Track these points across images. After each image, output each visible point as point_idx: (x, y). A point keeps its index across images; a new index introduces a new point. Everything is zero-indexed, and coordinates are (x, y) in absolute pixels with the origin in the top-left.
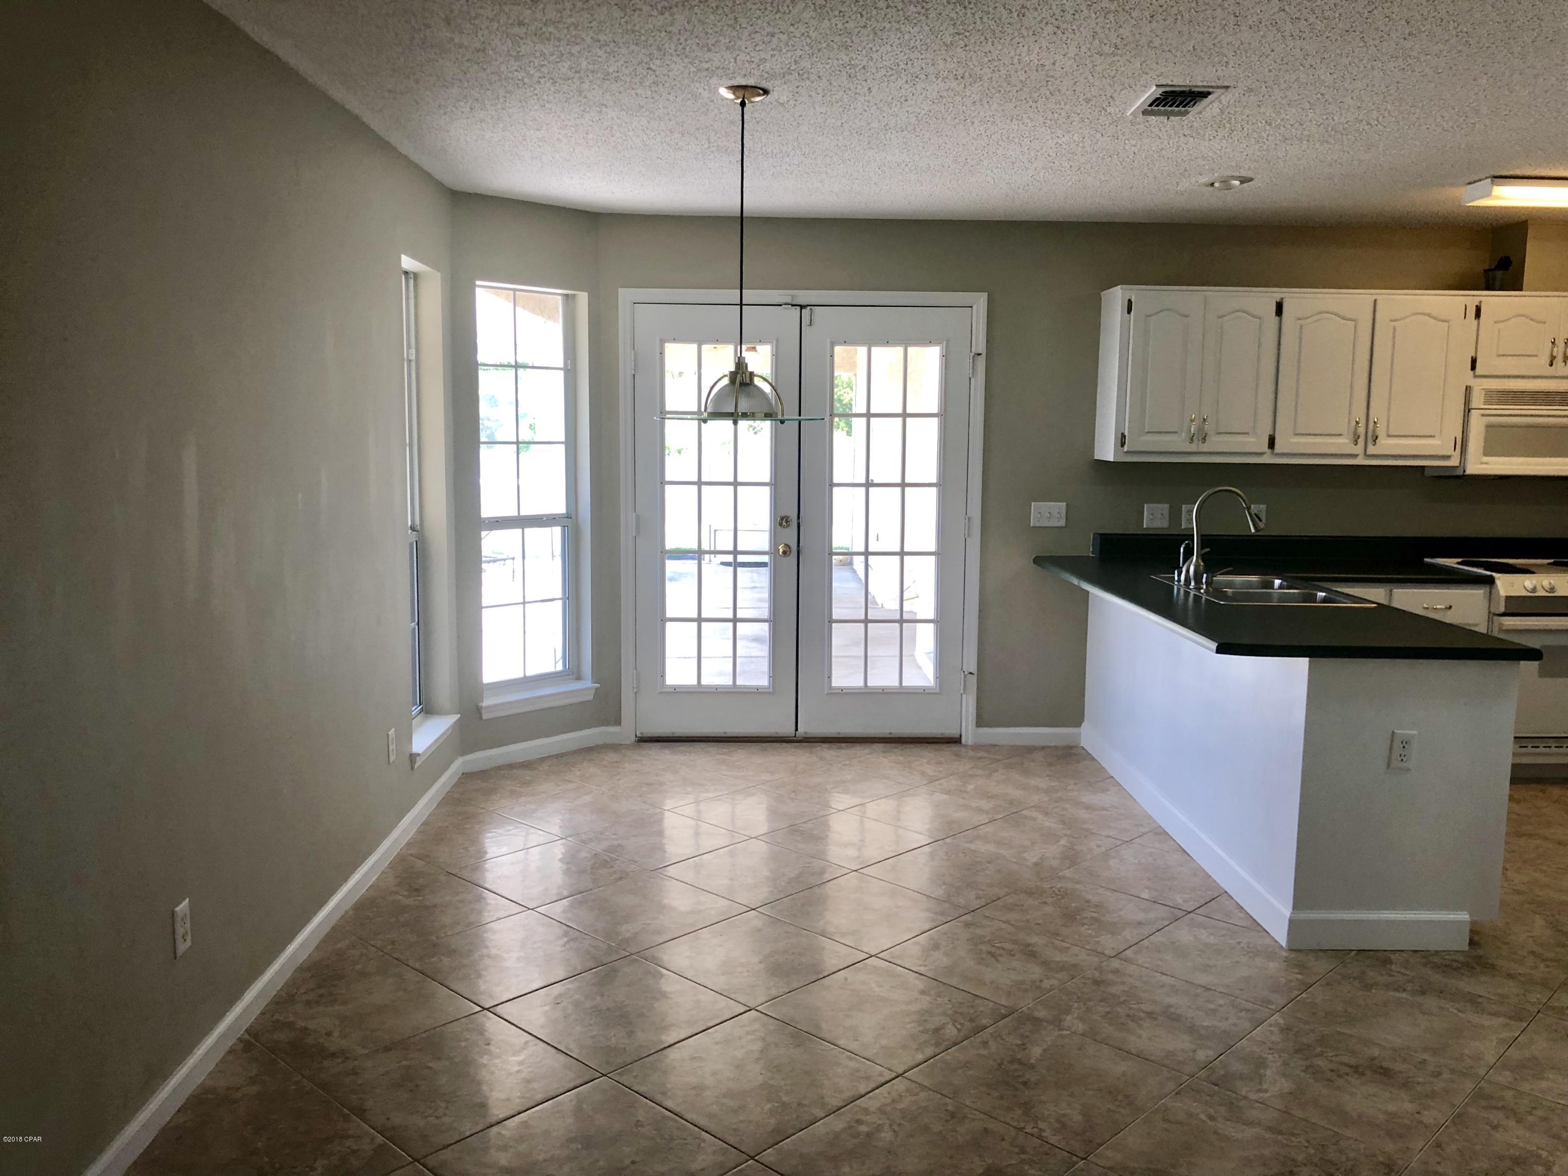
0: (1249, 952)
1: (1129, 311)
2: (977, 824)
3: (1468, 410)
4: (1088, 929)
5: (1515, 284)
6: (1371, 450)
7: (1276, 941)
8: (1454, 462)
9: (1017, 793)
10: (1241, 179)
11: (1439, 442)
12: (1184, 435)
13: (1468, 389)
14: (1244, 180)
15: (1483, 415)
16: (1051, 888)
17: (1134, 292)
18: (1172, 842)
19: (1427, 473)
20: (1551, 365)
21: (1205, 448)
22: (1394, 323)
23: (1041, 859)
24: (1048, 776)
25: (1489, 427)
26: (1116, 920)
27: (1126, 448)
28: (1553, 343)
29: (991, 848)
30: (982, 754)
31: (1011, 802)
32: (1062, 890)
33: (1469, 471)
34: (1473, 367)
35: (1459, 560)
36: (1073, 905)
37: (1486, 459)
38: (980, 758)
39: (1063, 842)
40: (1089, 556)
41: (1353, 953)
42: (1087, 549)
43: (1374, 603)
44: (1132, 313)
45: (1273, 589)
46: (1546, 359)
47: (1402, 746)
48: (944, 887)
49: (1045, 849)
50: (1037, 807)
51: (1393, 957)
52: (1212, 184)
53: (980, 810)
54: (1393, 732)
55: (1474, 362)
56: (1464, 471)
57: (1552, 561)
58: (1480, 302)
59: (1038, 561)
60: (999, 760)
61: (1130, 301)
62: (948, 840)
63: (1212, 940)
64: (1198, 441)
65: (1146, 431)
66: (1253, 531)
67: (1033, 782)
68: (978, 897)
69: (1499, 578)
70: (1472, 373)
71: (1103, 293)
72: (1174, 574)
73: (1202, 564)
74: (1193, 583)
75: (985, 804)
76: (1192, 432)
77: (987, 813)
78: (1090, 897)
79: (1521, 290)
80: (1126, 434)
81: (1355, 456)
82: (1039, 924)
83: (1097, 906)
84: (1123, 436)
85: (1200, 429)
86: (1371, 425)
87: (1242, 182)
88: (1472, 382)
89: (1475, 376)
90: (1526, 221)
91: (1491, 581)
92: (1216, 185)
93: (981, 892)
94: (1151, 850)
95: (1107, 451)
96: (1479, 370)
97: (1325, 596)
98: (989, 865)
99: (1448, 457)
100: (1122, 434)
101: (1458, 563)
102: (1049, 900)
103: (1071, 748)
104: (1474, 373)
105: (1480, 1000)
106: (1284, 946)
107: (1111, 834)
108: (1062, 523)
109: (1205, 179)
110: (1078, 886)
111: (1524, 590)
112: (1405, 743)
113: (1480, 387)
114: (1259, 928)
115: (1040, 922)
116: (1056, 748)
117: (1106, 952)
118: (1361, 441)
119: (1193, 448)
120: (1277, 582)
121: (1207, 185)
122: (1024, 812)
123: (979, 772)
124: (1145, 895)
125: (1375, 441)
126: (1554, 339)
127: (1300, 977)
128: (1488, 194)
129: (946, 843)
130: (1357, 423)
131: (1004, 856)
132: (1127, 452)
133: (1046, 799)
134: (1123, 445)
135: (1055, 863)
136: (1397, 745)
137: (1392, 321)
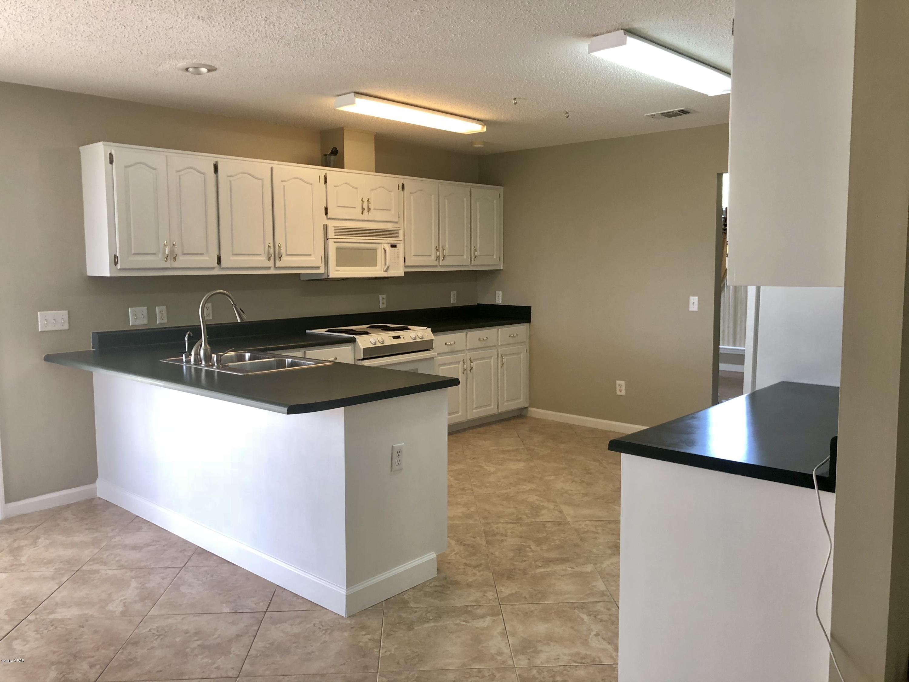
0: (326, 630)
1: (111, 162)
2: (49, 593)
3: (326, 239)
4: (202, 659)
5: (340, 165)
6: (279, 264)
7: (336, 614)
8: (322, 271)
9: (68, 553)
10: (209, 68)
11: (314, 258)
12: (160, 255)
13: (325, 227)
14: (211, 69)
15: (335, 242)
16: (149, 631)
17: (115, 148)
18: (215, 558)
19: (302, 278)
20: (362, 213)
21: (176, 265)
22: (284, 183)
23: (125, 606)
24: (86, 529)
25: (338, 249)
26: (219, 640)
27: (119, 266)
28: (362, 201)
29: (75, 612)
30: (16, 526)
31: (69, 562)
32: (159, 629)
33: (331, 276)
34: (326, 213)
35: (327, 329)
36: (178, 640)
37: (339, 268)
38: (17, 529)
39: (134, 584)
40: (91, 350)
41: (384, 604)
42: (88, 345)
43: (330, 361)
44: (114, 163)
45: (245, 361)
46: (359, 210)
47: (397, 455)
48: (53, 667)
49: (122, 596)
50: (93, 560)
51: (406, 597)
52: (187, 69)
53: (45, 578)
54: (392, 446)
55: (326, 209)
56: (328, 276)
57: (369, 326)
58: (326, 174)
59: (48, 358)
60: (36, 527)
61: (111, 156)
62: (31, 617)
63: (296, 630)
64: (171, 259)
65: (133, 252)
66: (239, 321)
67: (77, 538)
68: (92, 666)
69: (358, 338)
70: (325, 216)
71: (83, 149)
72: (183, 357)
73: (209, 348)
74: (203, 363)
75: (47, 571)
76: (167, 253)
77: (53, 579)
78: (185, 627)
79: (343, 168)
80: (118, 255)
81: (269, 268)
82: (161, 671)
83: (196, 634)
84: (116, 257)
85: (172, 252)
86: (277, 247)
87: (209, 71)
88: (327, 222)
89: (328, 219)
90: (343, 127)
91: (354, 341)
92: (191, 69)
93: (92, 660)
94: (206, 568)
95: (105, 270)
96: (329, 215)
97: (292, 361)
98: (82, 629)
99: (318, 268)
100: (115, 255)
101: (326, 331)
102: (155, 644)
103: (91, 500)
104: (327, 216)
105: (469, 609)
106: (344, 616)
107: (167, 565)
108: (66, 327)
109: (182, 64)
110: (170, 621)
111: (372, 344)
112: (399, 452)
113: (332, 225)
114: (319, 608)
115: (160, 668)
116: (77, 503)
117: (230, 674)
118: (272, 258)
119: (167, 265)
120: (247, 355)
121: (182, 70)
122: (84, 568)
123: (23, 543)
124: (226, 610)
125: (280, 258)
126: (363, 199)
127: (369, 637)
128: (353, 103)
129: (30, 622)
130: (269, 246)
131: (92, 616)
132: (120, 269)
133: (96, 551)
134: (116, 264)
135: (138, 606)
136: (395, 454)
137: (282, 181)
